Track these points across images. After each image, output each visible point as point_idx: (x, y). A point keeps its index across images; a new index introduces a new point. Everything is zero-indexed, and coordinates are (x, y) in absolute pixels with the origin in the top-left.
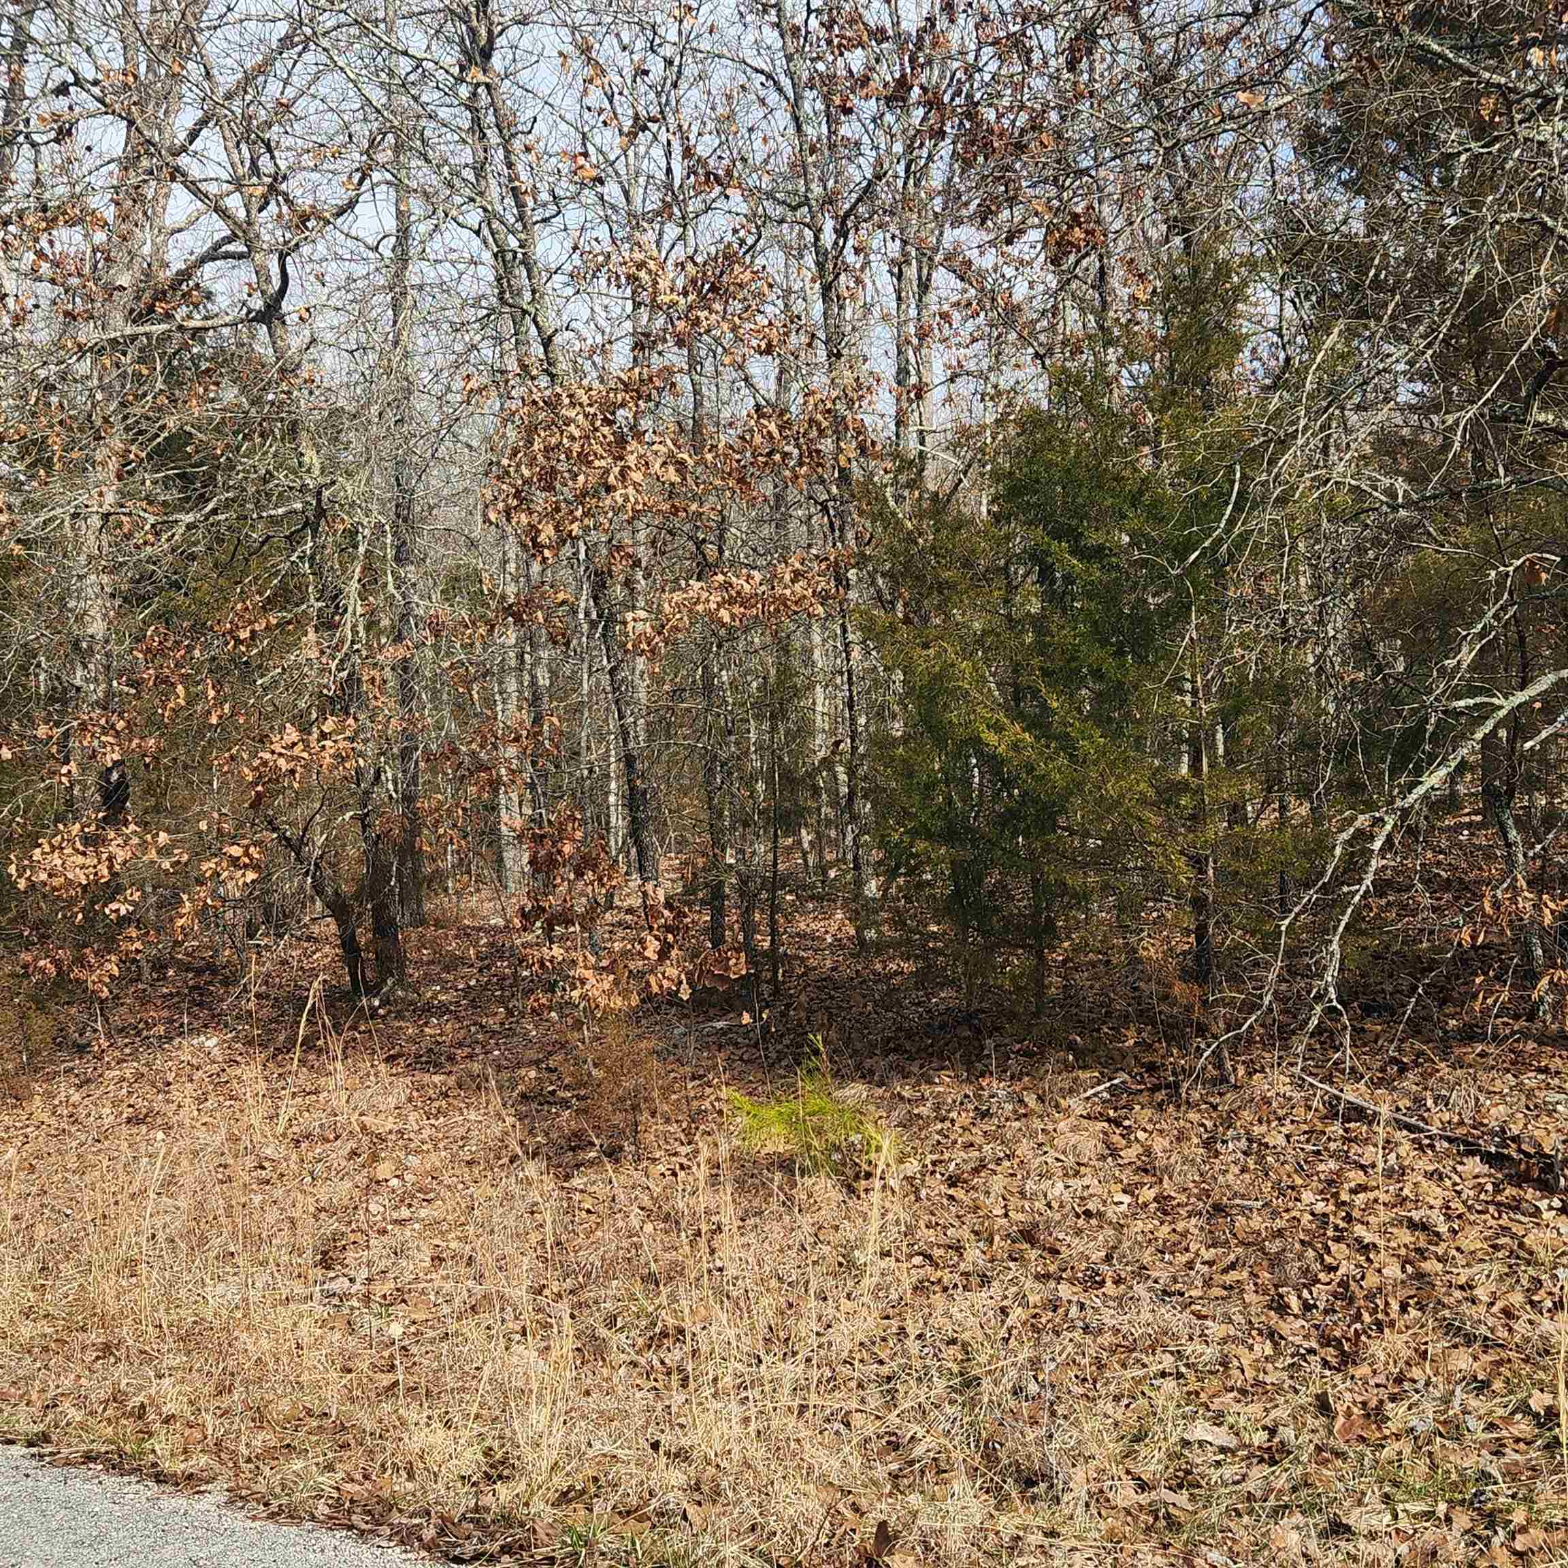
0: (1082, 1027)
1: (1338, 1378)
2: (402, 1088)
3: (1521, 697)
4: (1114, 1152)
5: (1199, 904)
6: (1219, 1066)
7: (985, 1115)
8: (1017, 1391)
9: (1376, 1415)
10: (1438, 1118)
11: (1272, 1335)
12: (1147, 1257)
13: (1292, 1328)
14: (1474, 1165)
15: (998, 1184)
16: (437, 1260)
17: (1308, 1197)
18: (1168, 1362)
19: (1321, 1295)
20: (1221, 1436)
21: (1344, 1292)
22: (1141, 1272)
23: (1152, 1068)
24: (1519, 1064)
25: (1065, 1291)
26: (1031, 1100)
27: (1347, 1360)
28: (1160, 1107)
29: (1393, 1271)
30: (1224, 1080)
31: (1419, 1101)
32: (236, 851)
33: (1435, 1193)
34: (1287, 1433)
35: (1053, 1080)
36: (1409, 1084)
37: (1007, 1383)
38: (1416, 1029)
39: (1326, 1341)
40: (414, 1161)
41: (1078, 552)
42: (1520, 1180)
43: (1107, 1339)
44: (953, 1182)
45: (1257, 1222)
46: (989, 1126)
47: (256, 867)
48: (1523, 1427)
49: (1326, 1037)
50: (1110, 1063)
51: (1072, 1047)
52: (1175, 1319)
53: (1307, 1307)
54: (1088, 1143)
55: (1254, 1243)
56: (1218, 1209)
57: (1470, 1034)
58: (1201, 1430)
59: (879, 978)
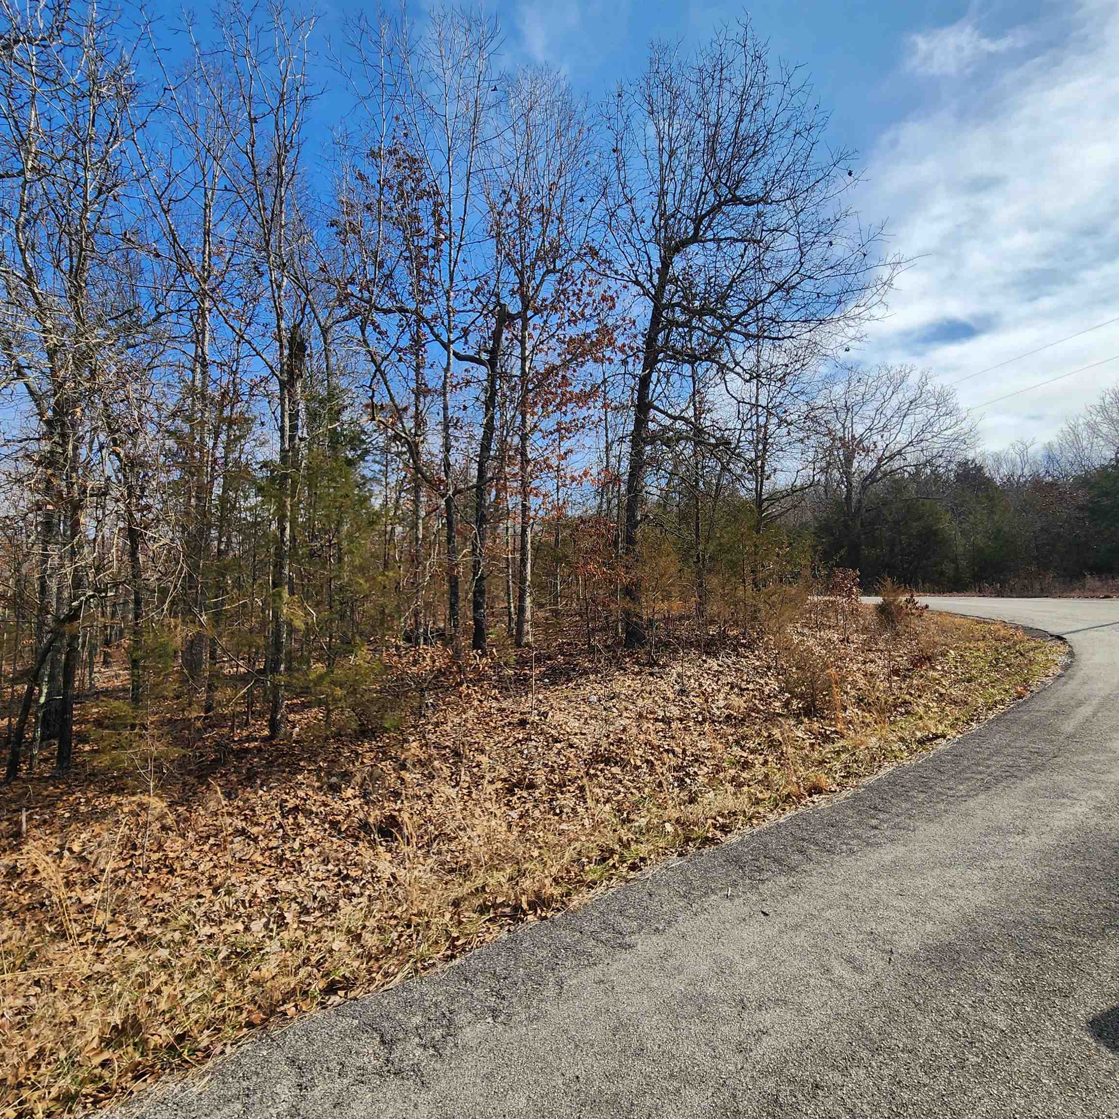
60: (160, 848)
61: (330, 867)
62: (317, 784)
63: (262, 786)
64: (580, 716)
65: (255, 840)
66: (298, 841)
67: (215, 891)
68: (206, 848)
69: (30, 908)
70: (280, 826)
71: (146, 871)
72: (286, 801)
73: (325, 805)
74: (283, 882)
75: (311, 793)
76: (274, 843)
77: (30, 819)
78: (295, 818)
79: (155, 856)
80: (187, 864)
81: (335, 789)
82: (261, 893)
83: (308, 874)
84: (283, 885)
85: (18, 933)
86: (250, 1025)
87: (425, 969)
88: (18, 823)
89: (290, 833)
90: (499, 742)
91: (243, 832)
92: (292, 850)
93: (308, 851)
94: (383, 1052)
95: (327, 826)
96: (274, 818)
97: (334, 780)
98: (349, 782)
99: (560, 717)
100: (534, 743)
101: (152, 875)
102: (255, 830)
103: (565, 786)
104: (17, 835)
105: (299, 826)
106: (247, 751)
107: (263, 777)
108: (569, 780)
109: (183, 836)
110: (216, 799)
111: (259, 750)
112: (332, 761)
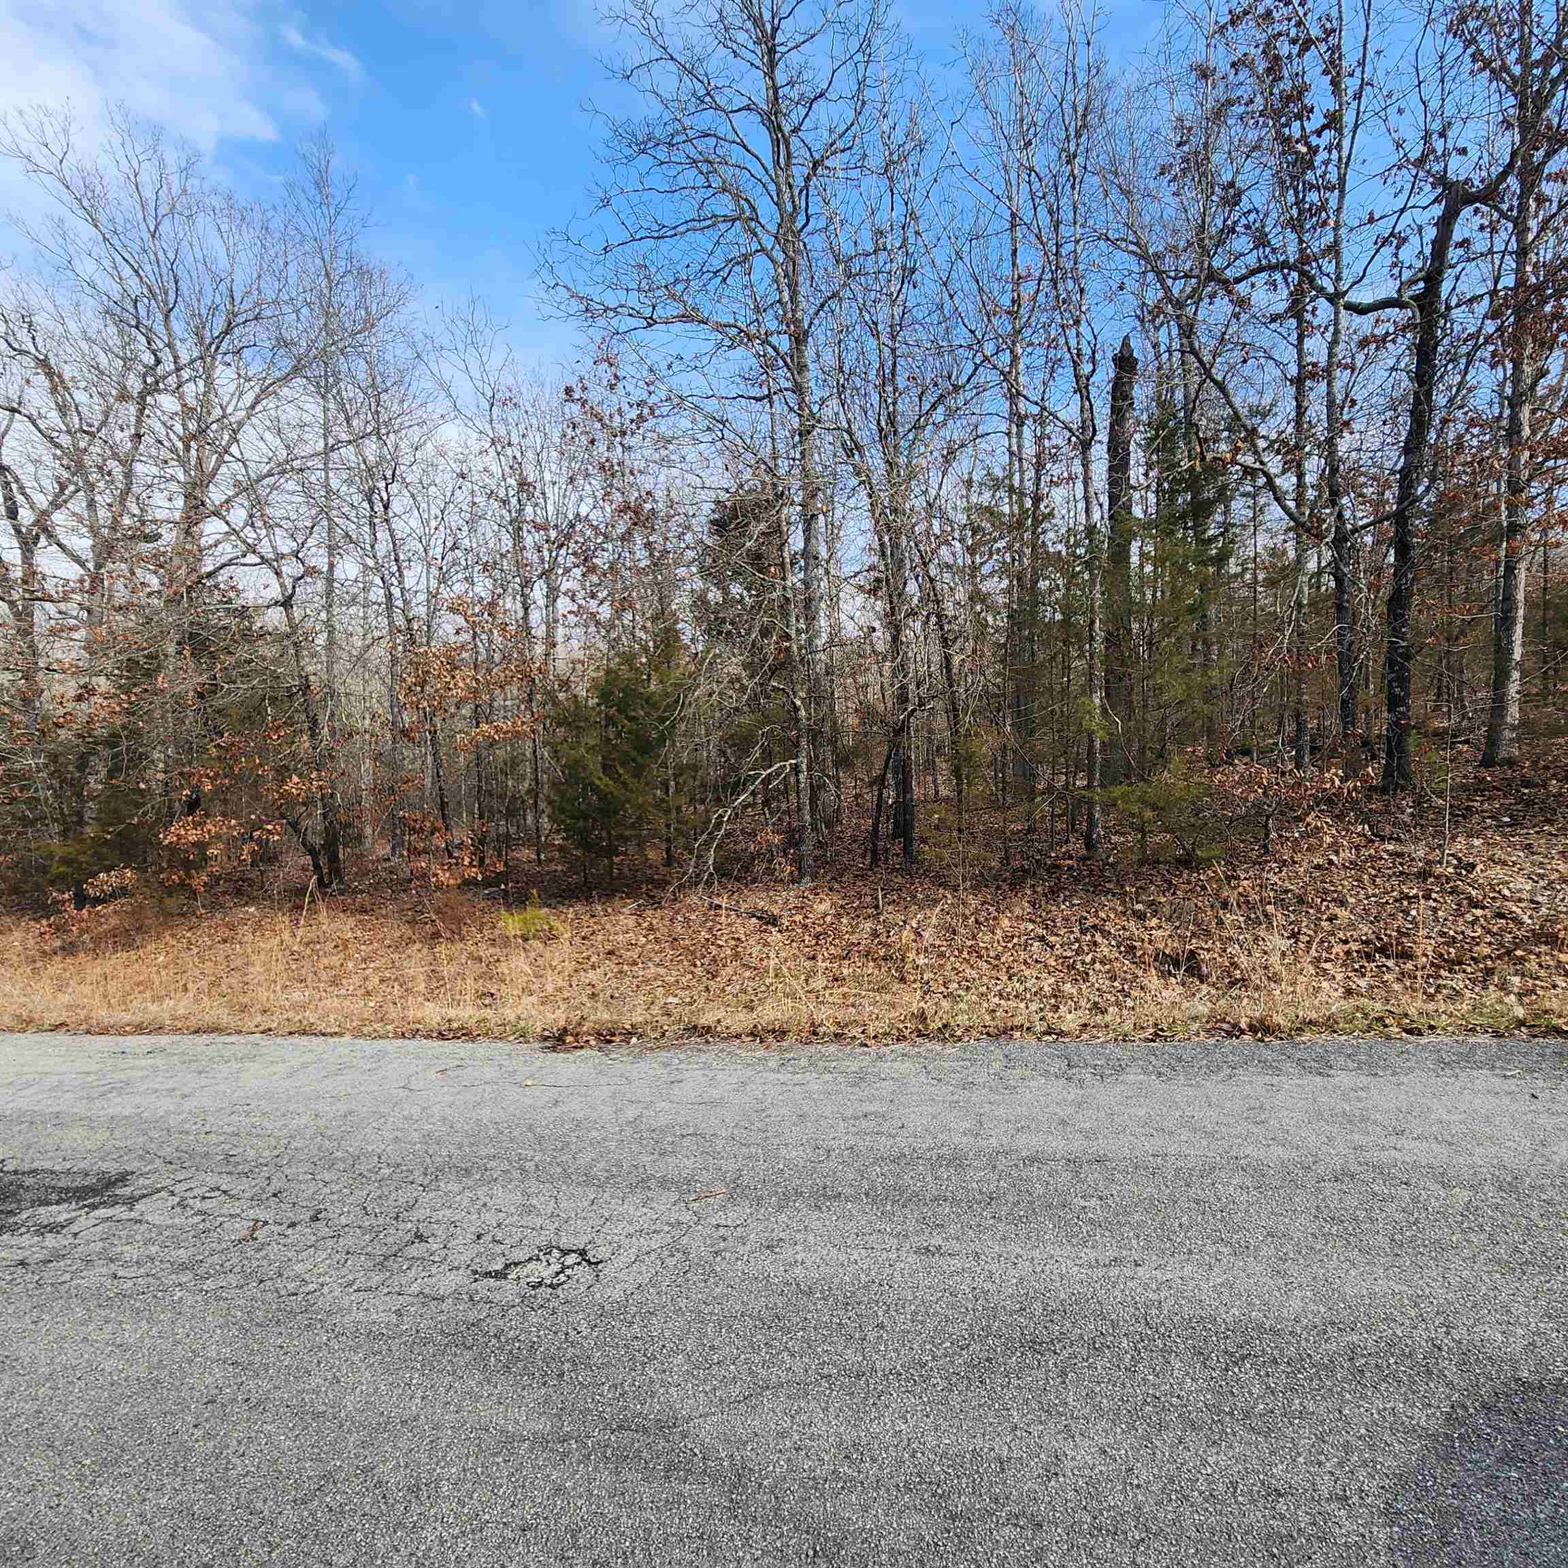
0: (627, 886)
1: (712, 983)
2: (351, 922)
3: (769, 771)
4: (640, 925)
5: (668, 840)
6: (674, 895)
7: (593, 916)
8: (612, 997)
9: (723, 990)
10: (744, 906)
11: (692, 973)
12: (652, 955)
13: (699, 971)
14: (754, 920)
15: (600, 938)
16: (382, 981)
17: (703, 933)
18: (660, 983)
19: (706, 961)
20: (676, 1000)
21: (714, 960)
22: (650, 960)
23: (652, 897)
24: (768, 889)
25: (625, 967)
26: (610, 910)
27: (714, 977)
28: (655, 909)
29: (729, 952)
30: (676, 899)
31: (738, 902)
32: (270, 827)
33: (742, 929)
35: (617, 903)
36: (736, 896)
38: (737, 879)
39: (708, 973)
40: (363, 947)
41: (628, 718)
42: (767, 923)
43: (640, 979)
44: (584, 938)
45: (687, 942)
46: (594, 920)
47: (279, 834)
49: (709, 883)
50: (636, 897)
51: (623, 892)
52: (662, 971)
53: (703, 964)
54: (631, 922)
55: (686, 948)
56: (675, 939)
57: (754, 881)
58: (670, 999)
59: (548, 873)
60: (974, 937)
61: (1116, 984)
62: (1120, 909)
63: (1063, 902)
64: (1541, 876)
65: (1052, 947)
66: (1090, 956)
67: (1010, 978)
68: (1010, 945)
69: (885, 959)
70: (1077, 940)
71: (961, 952)
72: (1086, 918)
73: (1124, 928)
74: (1069, 985)
75: (1112, 916)
76: (1069, 954)
77: (884, 896)
78: (1093, 936)
79: (969, 943)
80: (992, 954)
81: (1141, 916)
82: (1046, 989)
83: (1093, 985)
84: (1068, 988)
85: (876, 972)
86: (988, 1034)
87: (1124, 1041)
88: (877, 899)
89: (1086, 948)
90: (1374, 895)
91: (1042, 939)
92: (1083, 963)
93: (1097, 966)
94: (1065, 1068)
95: (1123, 949)
96: (1072, 932)
97: (1139, 907)
98: (1156, 911)
99: (1497, 872)
100: (1431, 903)
101: (965, 954)
102: (1053, 939)
103: (1460, 963)
104: (877, 907)
105: (1095, 944)
106: (1057, 867)
107: (1067, 893)
108: (1473, 959)
109: (993, 933)
110: (1022, 907)
111: (1070, 868)
112: (1141, 888)
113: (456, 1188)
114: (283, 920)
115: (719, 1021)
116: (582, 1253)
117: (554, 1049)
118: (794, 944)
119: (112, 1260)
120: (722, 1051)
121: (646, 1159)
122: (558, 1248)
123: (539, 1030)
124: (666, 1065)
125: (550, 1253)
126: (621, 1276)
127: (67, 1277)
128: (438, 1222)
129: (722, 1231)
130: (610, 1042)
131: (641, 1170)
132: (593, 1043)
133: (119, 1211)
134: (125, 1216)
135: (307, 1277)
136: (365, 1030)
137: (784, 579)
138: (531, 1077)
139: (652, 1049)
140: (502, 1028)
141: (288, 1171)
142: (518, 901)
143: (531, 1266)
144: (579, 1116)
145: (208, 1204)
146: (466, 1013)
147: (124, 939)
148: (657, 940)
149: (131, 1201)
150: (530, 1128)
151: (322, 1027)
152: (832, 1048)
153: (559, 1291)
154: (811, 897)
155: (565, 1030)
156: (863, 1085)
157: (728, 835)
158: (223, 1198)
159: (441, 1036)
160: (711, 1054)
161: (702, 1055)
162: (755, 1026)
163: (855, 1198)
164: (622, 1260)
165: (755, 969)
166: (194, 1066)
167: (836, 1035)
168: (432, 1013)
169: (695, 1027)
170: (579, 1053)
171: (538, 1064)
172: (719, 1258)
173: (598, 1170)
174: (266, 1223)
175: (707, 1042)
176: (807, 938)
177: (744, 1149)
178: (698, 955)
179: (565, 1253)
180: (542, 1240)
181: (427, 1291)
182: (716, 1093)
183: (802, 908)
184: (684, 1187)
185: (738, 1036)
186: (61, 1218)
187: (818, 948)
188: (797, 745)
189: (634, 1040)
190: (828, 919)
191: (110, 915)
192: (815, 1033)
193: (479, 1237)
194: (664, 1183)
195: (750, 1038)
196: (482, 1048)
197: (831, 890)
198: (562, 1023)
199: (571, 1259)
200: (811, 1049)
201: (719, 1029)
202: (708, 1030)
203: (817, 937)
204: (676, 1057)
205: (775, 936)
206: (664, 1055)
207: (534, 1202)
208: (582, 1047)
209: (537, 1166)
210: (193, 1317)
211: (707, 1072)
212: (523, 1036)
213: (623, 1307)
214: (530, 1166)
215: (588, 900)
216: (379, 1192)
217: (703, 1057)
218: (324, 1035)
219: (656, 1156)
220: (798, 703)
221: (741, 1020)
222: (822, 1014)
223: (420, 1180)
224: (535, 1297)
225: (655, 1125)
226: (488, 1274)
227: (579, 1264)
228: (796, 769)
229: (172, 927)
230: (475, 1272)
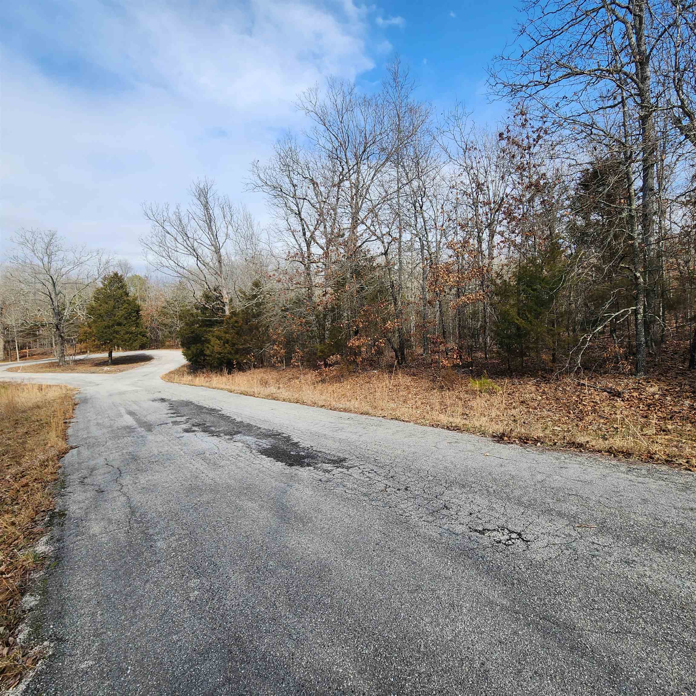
0: (530, 371)
1: (580, 423)
2: (410, 379)
3: (617, 314)
4: (538, 390)
5: (554, 349)
6: (557, 377)
7: (513, 384)
8: (524, 423)
9: (587, 427)
10: (599, 386)
11: (568, 416)
12: (545, 405)
13: (572, 416)
14: (605, 393)
15: (517, 395)
16: (422, 403)
17: (574, 398)
18: (550, 419)
19: (576, 411)
20: (559, 429)
21: (581, 411)
22: (544, 408)
23: (545, 377)
24: (615, 377)
25: (531, 410)
26: (522, 382)
27: (581, 420)
28: (546, 384)
29: (590, 408)
30: (558, 379)
31: (595, 383)
32: (381, 341)
33: (598, 398)
34: (570, 429)
35: (526, 379)
36: (594, 380)
37: (523, 421)
38: (594, 371)
39: (577, 417)
41: (532, 290)
42: (614, 396)
43: (539, 416)
44: (509, 394)
45: (564, 401)
46: (514, 386)
47: (384, 343)
48: (612, 429)
49: (577, 373)
50: (536, 377)
51: (529, 374)
52: (550, 413)
53: (574, 413)
54: (533, 389)
55: (564, 404)
56: (558, 399)
57: (605, 373)
58: (556, 428)
59: (491, 363)
113: (459, 491)
114: (386, 376)
115: (588, 442)
116: (519, 534)
117: (498, 442)
118: (633, 408)
119: (344, 486)
120: (590, 457)
121: (549, 501)
122: (507, 529)
123: (491, 432)
124: (557, 459)
125: (504, 530)
126: (540, 550)
127: (332, 488)
128: (453, 503)
129: (596, 546)
130: (526, 443)
131: (547, 505)
132: (517, 442)
133: (344, 470)
134: (346, 472)
135: (405, 510)
136: (418, 421)
137: (630, 205)
138: (489, 452)
139: (548, 450)
140: (474, 429)
141: (395, 470)
142: (478, 375)
143: (495, 533)
144: (513, 473)
145: (370, 475)
146: (458, 421)
147: (338, 378)
148: (547, 398)
149: (348, 468)
150: (490, 474)
151: (403, 418)
152: (664, 468)
153: (509, 548)
154: (644, 383)
155: (503, 434)
156: (688, 492)
157: (589, 347)
158: (375, 474)
159: (448, 428)
160: (583, 457)
161: (578, 457)
162: (611, 448)
163: (686, 553)
164: (540, 544)
165: (607, 419)
166: (362, 426)
167: (667, 461)
168: (444, 419)
169: (574, 443)
170: (511, 445)
171: (491, 447)
172: (595, 559)
173: (525, 499)
174: (390, 487)
175: (581, 451)
176: (641, 406)
177: (607, 509)
178: (572, 408)
179: (511, 532)
180: (500, 523)
181: (451, 529)
182: (588, 478)
183: (638, 389)
184: (572, 519)
185: (600, 451)
186: (329, 468)
187: (649, 412)
188: (636, 298)
189: (539, 444)
190: (657, 396)
191: (334, 371)
192: (651, 458)
193: (471, 514)
194: (560, 514)
195: (607, 454)
196: (466, 436)
197: (659, 380)
198: (501, 431)
199: (514, 536)
200: (650, 466)
201: (588, 446)
202: (581, 445)
203: (649, 406)
204: (563, 456)
205: (619, 403)
206: (556, 454)
207: (494, 506)
208: (512, 443)
209: (494, 491)
210: (370, 513)
211: (582, 466)
212: (483, 434)
213: (541, 565)
214: (491, 490)
215: (511, 377)
216: (429, 486)
217: (579, 459)
218: (403, 421)
219: (555, 501)
220: (638, 275)
221: (600, 444)
222: (655, 448)
223: (444, 484)
224: (498, 546)
225: (553, 486)
226: (476, 531)
227: (518, 539)
228: (636, 312)
229: (351, 376)
230: (470, 528)
